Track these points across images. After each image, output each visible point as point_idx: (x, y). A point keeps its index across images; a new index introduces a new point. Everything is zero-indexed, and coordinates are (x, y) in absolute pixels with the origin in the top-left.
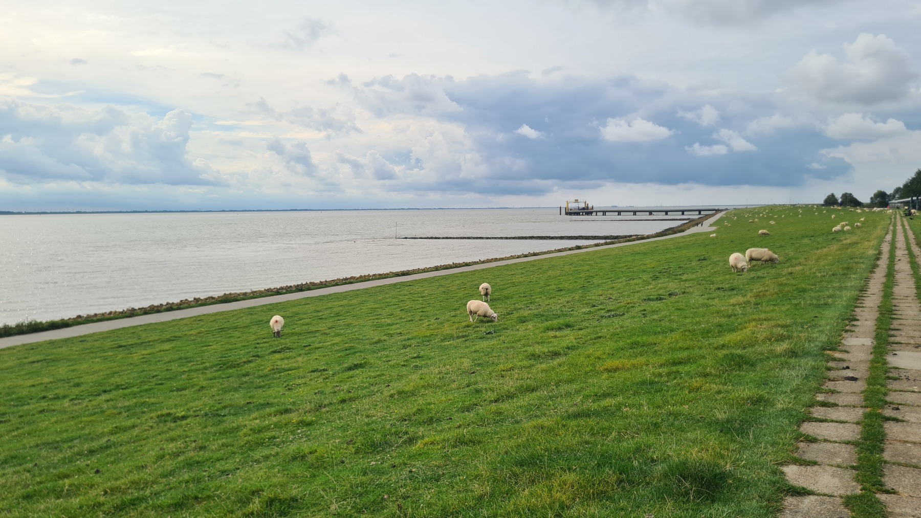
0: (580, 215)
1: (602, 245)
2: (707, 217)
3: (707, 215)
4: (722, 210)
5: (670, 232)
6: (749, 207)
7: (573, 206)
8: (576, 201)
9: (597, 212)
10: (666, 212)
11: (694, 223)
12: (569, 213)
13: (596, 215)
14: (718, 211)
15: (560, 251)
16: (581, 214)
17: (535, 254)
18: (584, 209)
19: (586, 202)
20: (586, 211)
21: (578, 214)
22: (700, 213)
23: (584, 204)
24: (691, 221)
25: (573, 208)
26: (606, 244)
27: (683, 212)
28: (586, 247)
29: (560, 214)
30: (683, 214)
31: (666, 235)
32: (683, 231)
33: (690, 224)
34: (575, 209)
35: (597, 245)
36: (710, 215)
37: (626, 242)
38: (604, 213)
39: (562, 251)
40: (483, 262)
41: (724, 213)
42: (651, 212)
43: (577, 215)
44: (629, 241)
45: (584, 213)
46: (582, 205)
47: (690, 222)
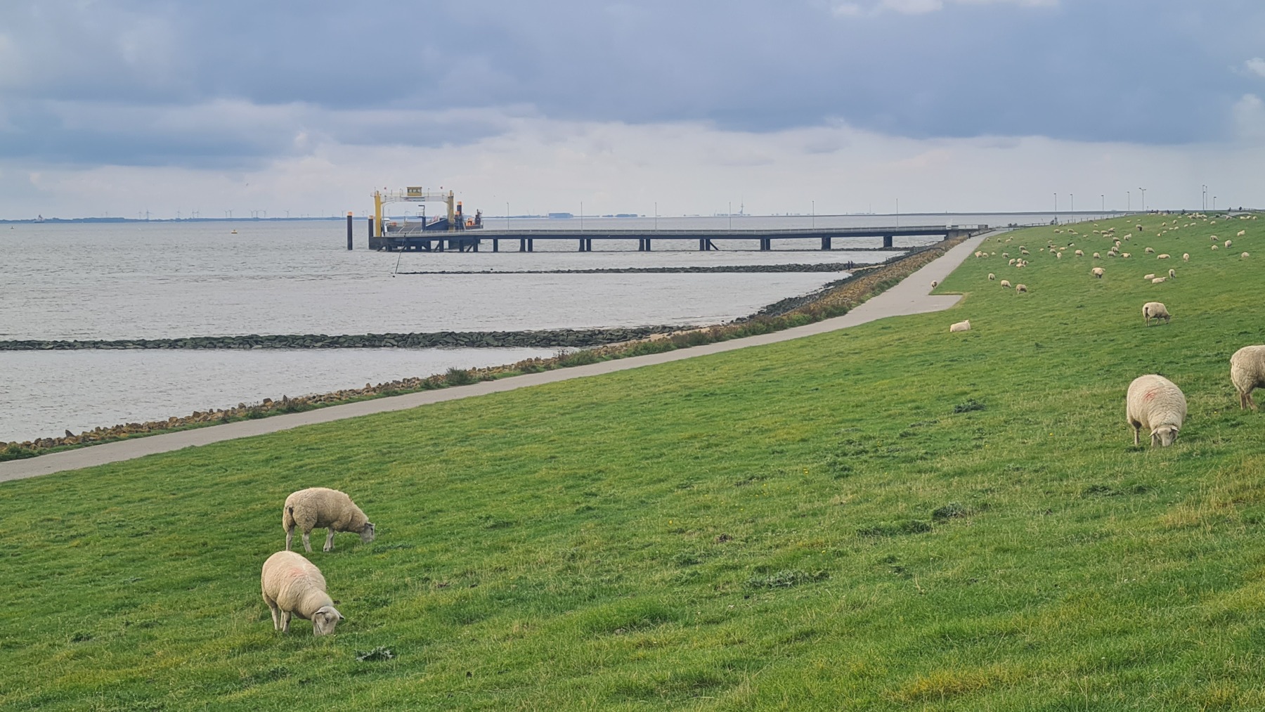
0: (429, 250)
1: (548, 366)
2: (918, 258)
3: (912, 251)
4: (969, 233)
5: (795, 315)
6: (1062, 220)
7: (401, 212)
8: (414, 193)
9: (496, 238)
10: (765, 240)
11: (875, 280)
12: (387, 241)
13: (496, 250)
14: (952, 234)
15: (388, 390)
16: (434, 244)
17: (291, 407)
18: (443, 224)
19: (451, 198)
20: (453, 232)
21: (419, 245)
22: (888, 245)
23: (446, 205)
24: (861, 272)
25: (401, 223)
26: (563, 362)
27: (826, 238)
28: (489, 375)
29: (350, 247)
30: (826, 246)
31: (782, 326)
32: (841, 311)
33: (861, 284)
34: (409, 226)
35: (528, 368)
36: (928, 249)
37: (636, 353)
38: (527, 240)
39: (396, 394)
40: (85, 441)
41: (976, 241)
42: (706, 240)
43: (418, 250)
44: (649, 350)
45: (446, 243)
46: (437, 211)
47: (857, 276)
